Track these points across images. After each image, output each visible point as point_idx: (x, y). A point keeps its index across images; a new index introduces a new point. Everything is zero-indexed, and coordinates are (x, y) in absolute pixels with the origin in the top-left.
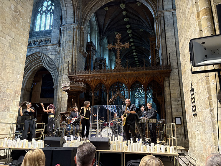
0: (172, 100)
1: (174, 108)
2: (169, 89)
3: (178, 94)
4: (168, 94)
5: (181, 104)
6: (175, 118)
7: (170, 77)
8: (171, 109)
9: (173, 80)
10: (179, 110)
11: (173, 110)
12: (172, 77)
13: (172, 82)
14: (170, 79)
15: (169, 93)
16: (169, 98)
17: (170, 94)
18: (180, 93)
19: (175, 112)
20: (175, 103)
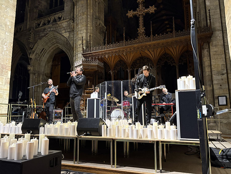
0: (213, 74)
1: (216, 84)
2: (209, 59)
3: (222, 65)
4: (208, 66)
5: (226, 78)
6: (218, 97)
7: (211, 42)
8: (211, 85)
9: (215, 46)
10: (223, 87)
11: (215, 87)
12: (214, 43)
13: (213, 50)
14: (210, 46)
15: (210, 64)
16: (209, 72)
17: (211, 66)
18: (225, 64)
19: (217, 89)
20: (218, 77)
